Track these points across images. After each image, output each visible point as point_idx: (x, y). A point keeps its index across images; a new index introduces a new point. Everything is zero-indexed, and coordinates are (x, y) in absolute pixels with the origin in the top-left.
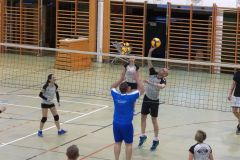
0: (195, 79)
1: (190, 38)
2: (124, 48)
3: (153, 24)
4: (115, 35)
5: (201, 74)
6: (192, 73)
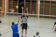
0: (32, 19)
1: (31, 8)
2: (12, 11)
3: (21, 4)
4: (10, 7)
5: (34, 18)
6: (31, 17)
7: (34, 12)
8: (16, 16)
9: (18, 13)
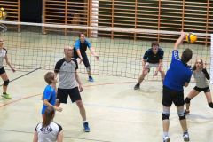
7: (76, 18)
8: (11, 33)
9: (21, 21)
